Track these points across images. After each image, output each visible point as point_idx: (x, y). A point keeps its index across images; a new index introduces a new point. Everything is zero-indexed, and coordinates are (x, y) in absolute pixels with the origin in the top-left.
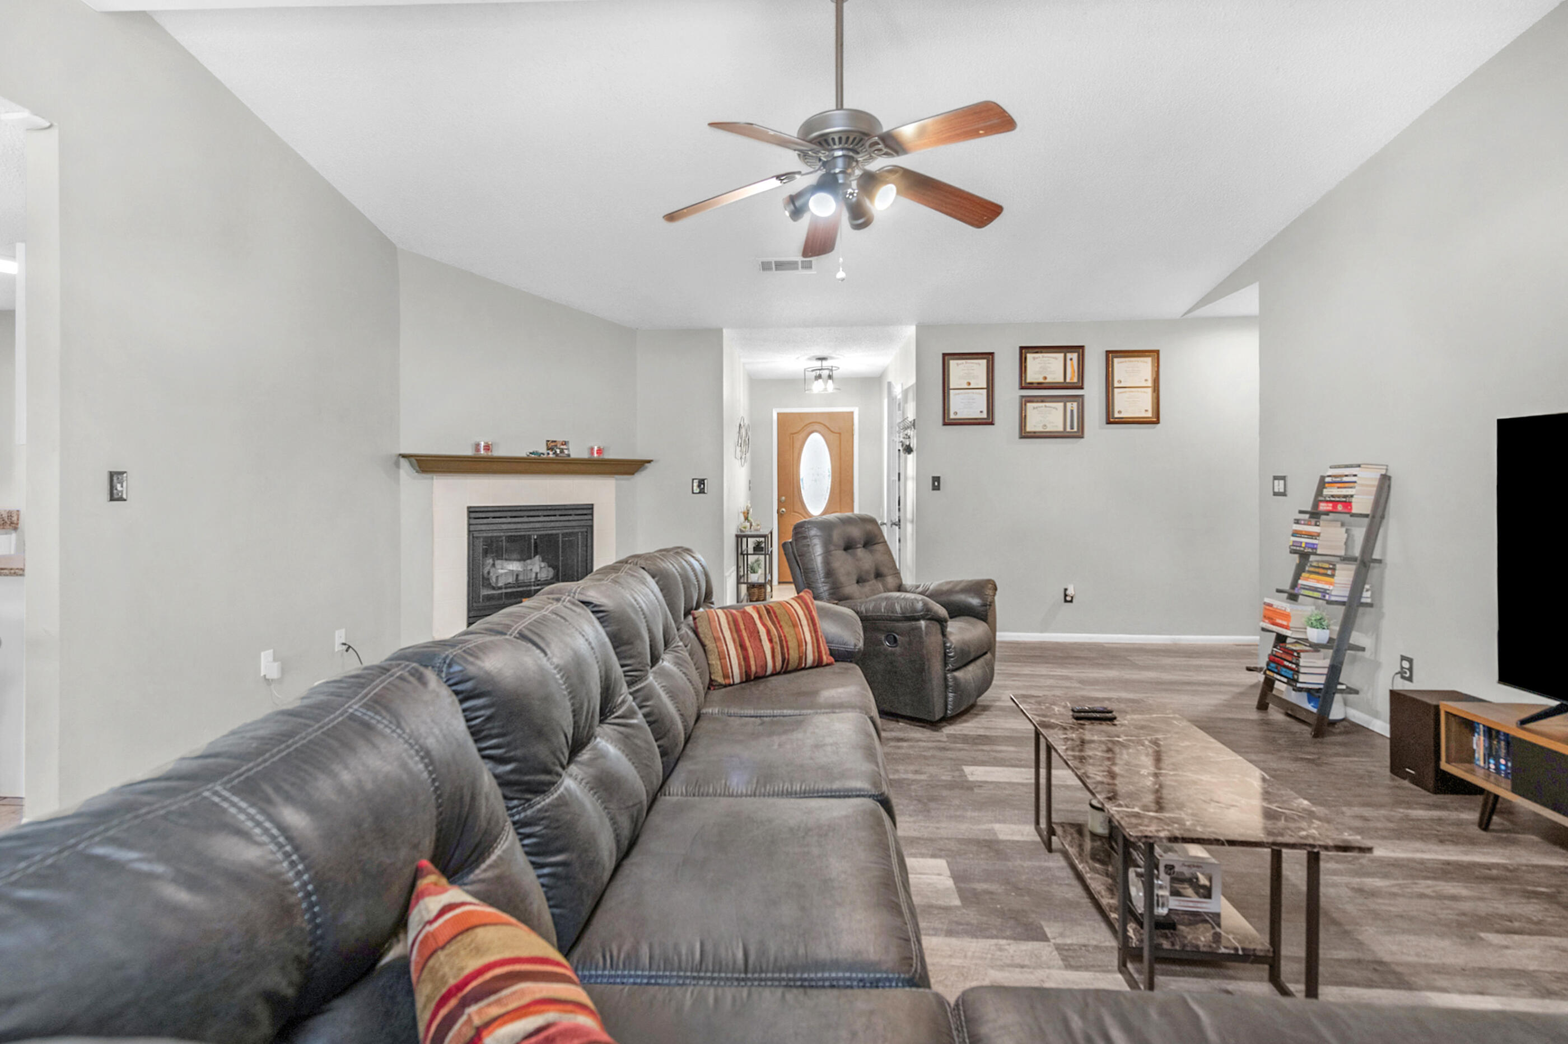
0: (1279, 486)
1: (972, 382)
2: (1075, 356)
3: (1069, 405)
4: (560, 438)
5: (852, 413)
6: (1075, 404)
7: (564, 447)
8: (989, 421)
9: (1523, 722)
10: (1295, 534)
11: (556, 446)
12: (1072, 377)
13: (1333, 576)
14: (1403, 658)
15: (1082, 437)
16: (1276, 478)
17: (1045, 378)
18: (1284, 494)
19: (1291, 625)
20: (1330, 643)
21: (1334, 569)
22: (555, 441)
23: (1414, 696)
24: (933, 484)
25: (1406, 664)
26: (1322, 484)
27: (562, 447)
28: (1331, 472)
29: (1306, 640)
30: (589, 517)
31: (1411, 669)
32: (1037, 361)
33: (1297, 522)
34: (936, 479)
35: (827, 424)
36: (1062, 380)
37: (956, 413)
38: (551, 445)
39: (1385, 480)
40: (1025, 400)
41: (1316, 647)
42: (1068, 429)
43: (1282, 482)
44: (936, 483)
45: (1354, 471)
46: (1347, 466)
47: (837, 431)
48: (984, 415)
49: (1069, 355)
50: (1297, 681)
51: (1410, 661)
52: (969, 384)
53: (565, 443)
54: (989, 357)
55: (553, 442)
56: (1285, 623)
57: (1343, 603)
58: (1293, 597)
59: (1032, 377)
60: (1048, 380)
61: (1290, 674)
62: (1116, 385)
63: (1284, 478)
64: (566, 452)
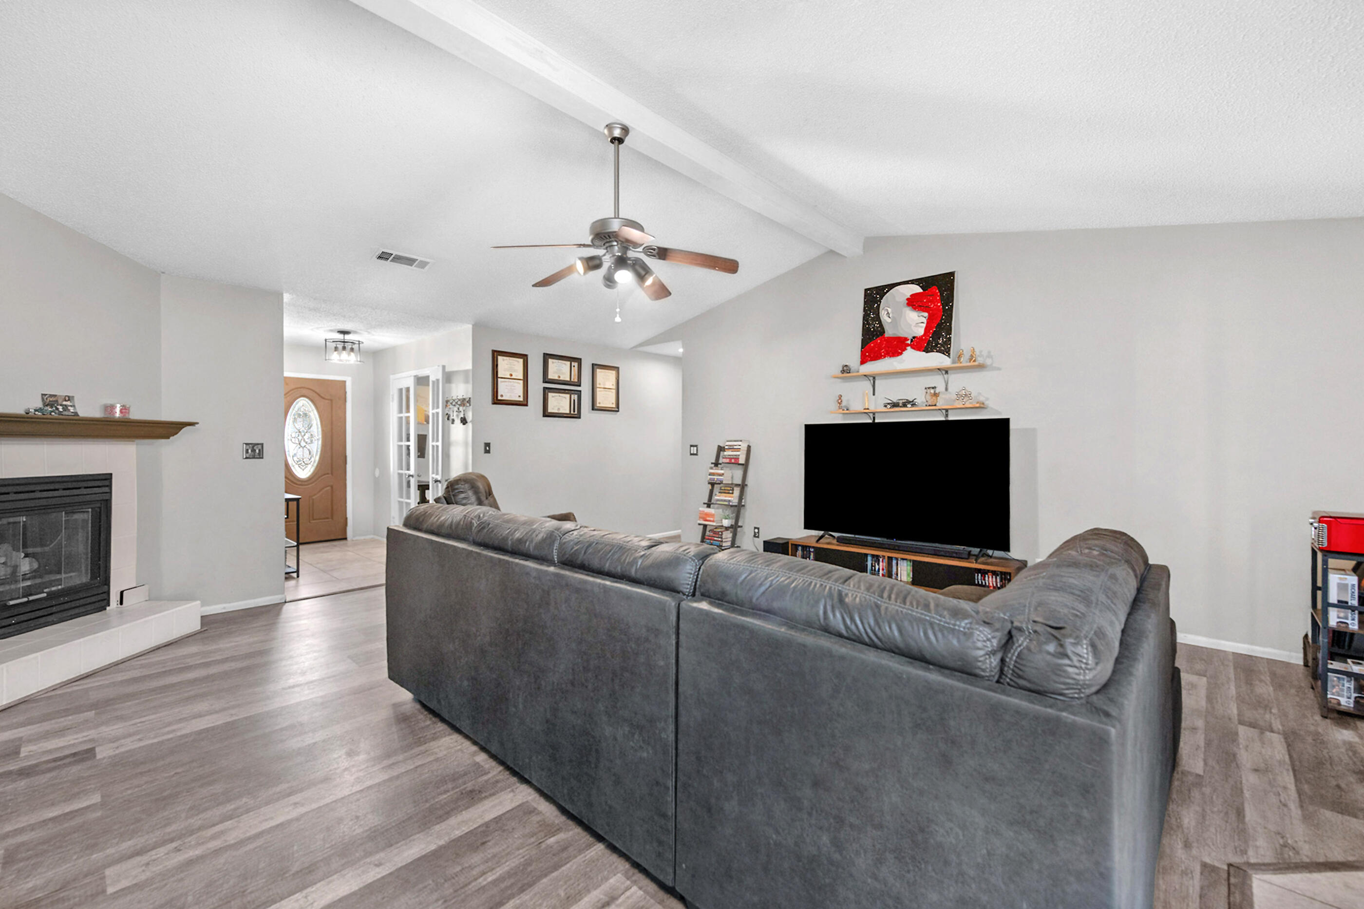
0: (694, 450)
1: (513, 374)
2: (576, 364)
3: (572, 396)
4: (60, 392)
5: (345, 382)
6: (576, 396)
7: (68, 403)
8: (524, 403)
9: (818, 541)
10: (711, 474)
11: (57, 401)
12: (575, 379)
13: (733, 493)
14: (755, 528)
15: (579, 418)
16: (691, 446)
17: (559, 377)
18: (696, 454)
19: (715, 519)
20: (732, 527)
21: (733, 490)
22: (55, 396)
23: (775, 541)
24: (485, 449)
25: (756, 531)
26: (721, 449)
27: (65, 403)
28: (728, 443)
29: (722, 526)
30: (106, 489)
31: (758, 532)
32: (555, 364)
33: (711, 468)
34: (487, 445)
35: (317, 391)
36: (569, 379)
37: (502, 396)
38: (50, 401)
39: (749, 447)
40: (546, 390)
41: (727, 529)
42: (572, 412)
43: (695, 448)
44: (487, 448)
45: (740, 443)
46: (735, 441)
47: (329, 398)
48: (521, 399)
49: (573, 364)
50: (722, 546)
51: (758, 529)
52: (511, 375)
53: (69, 398)
54: (524, 357)
55: (51, 396)
56: (712, 519)
57: (736, 506)
58: (709, 506)
59: (552, 375)
60: (561, 379)
61: (718, 543)
62: (598, 386)
63: (696, 446)
64: (72, 409)
